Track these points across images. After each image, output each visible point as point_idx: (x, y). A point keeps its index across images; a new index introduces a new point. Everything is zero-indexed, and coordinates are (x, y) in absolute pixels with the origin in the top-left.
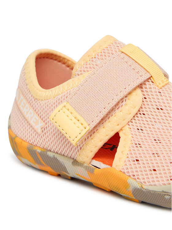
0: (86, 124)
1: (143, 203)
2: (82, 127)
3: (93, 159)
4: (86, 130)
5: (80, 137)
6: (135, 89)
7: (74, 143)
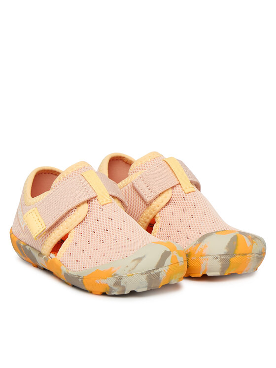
0: (44, 225)
1: (73, 286)
2: (41, 227)
3: (52, 252)
4: (43, 229)
5: (38, 233)
6: (83, 203)
7: (34, 237)
